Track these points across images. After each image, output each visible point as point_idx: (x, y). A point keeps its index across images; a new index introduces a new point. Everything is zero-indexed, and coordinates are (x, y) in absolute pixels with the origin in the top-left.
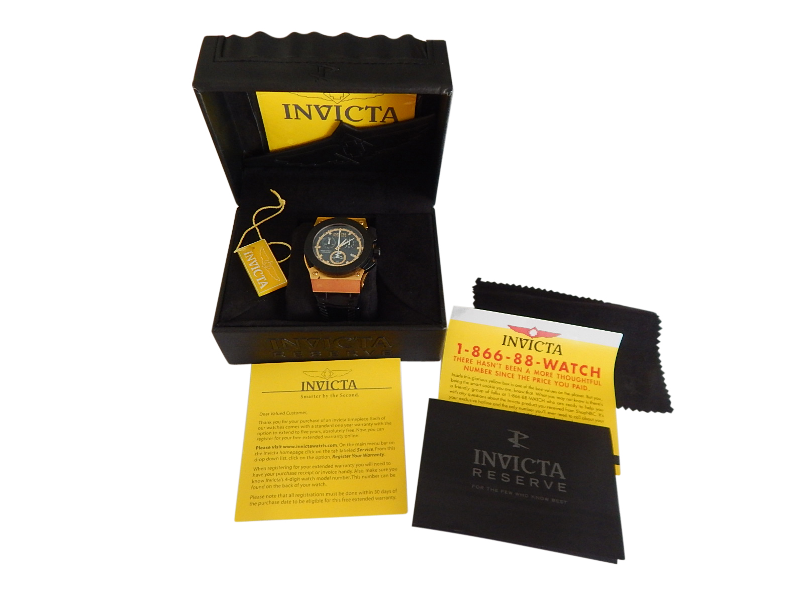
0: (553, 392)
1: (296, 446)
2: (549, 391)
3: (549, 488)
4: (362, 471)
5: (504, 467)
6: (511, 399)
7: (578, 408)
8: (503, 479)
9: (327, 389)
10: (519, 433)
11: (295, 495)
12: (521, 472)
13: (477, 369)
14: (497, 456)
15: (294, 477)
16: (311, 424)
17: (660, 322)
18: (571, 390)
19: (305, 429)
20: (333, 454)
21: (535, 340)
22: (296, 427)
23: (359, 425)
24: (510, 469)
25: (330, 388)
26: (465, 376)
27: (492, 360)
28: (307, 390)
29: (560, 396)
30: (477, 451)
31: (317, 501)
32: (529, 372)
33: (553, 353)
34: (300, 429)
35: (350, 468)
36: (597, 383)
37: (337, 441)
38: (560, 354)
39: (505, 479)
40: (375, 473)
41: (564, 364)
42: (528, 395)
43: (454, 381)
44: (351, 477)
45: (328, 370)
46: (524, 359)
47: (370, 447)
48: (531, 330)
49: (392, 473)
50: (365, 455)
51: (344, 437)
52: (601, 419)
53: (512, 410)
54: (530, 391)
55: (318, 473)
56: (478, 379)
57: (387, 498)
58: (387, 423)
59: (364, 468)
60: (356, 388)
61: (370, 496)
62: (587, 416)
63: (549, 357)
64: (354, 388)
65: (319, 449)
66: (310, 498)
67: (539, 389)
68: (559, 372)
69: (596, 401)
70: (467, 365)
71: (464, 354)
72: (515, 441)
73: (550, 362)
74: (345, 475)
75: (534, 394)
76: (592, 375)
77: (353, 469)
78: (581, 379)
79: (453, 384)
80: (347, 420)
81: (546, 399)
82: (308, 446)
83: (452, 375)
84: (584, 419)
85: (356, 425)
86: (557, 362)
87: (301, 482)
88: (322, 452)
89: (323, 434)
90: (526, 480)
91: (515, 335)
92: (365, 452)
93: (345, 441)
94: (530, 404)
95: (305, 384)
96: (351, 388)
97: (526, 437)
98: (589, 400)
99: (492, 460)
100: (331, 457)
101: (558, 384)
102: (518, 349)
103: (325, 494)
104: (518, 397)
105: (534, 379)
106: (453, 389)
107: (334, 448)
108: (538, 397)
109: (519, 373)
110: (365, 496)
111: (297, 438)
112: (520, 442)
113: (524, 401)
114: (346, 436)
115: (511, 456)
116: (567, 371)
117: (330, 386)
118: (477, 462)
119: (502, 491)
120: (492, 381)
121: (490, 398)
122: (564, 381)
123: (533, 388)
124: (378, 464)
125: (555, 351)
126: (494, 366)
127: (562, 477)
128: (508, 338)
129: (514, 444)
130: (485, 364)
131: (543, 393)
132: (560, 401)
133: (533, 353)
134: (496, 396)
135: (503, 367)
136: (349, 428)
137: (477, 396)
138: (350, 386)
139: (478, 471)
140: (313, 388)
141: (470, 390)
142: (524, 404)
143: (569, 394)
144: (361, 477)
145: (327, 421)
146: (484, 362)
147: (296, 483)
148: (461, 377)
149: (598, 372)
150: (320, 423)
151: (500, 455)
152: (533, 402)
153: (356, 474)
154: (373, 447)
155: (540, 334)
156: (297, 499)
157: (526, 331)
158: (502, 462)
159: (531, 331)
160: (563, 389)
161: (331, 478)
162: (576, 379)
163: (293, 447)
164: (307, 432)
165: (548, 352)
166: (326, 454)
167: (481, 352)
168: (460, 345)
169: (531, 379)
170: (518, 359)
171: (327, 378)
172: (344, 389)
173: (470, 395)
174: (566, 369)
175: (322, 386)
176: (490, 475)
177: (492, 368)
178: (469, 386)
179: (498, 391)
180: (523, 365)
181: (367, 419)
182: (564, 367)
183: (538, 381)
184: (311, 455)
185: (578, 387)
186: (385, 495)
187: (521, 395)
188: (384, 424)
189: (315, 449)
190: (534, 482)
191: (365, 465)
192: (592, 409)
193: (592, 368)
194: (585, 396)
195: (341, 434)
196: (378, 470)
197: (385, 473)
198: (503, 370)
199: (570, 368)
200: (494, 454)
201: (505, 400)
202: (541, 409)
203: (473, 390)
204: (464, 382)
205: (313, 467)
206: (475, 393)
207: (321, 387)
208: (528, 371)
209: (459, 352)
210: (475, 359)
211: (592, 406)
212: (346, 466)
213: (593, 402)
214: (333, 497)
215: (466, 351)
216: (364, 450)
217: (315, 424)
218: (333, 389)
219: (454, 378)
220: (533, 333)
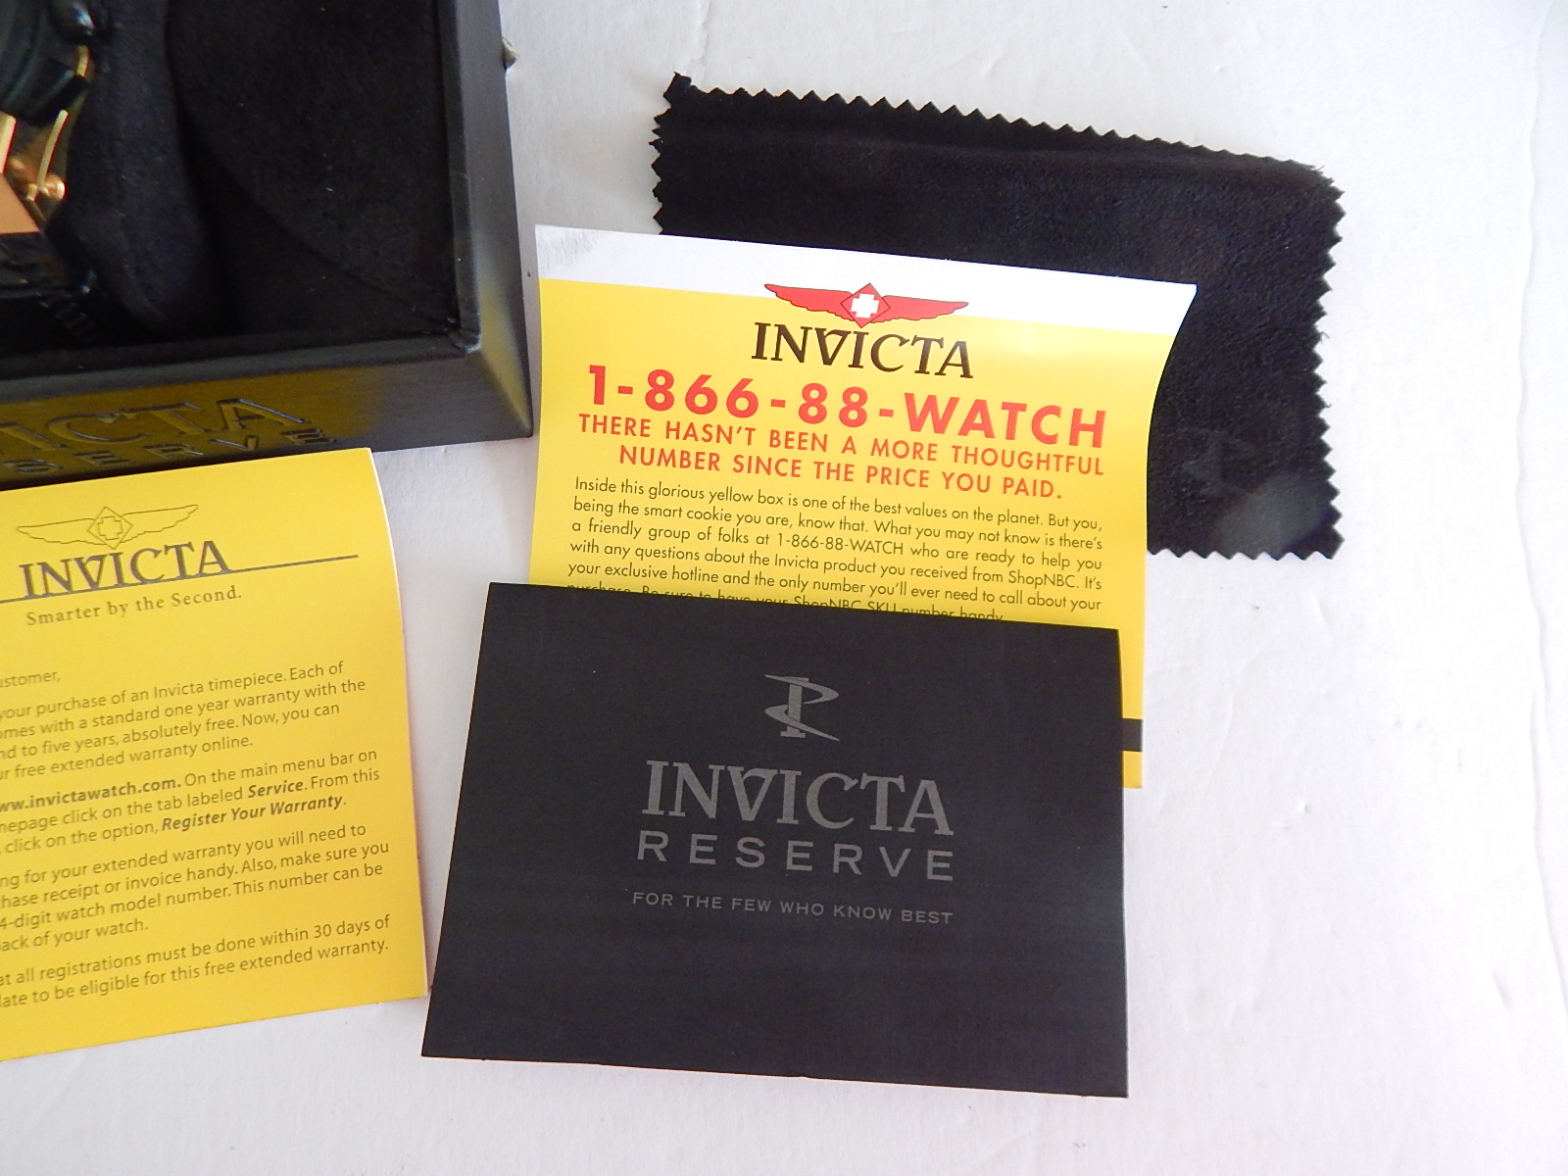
0: (936, 513)
1: (27, 803)
2: (919, 511)
3: (894, 873)
4: (268, 865)
5: (748, 814)
6: (788, 552)
7: (1017, 565)
8: (739, 860)
9: (121, 583)
10: (805, 682)
11: (37, 974)
12: (805, 828)
13: (667, 454)
14: (725, 777)
15: (31, 910)
16: (76, 715)
17: (1338, 214)
18: (996, 501)
19: (56, 738)
20: (166, 814)
21: (874, 331)
22: (22, 732)
23: (252, 701)
24: (766, 824)
25: (128, 577)
26: (625, 486)
27: (721, 416)
28: (47, 594)
29: (959, 525)
30: (657, 768)
31: (118, 984)
32: (853, 449)
33: (941, 373)
34: (37, 740)
35: (228, 860)
36: (1092, 467)
37: (175, 768)
38: (966, 374)
39: (746, 857)
40: (312, 869)
41: (980, 406)
42: (847, 535)
43: (586, 506)
44: (232, 889)
45: (107, 513)
46: (834, 404)
47: (294, 777)
48: (857, 295)
49: (373, 861)
50: (276, 809)
51: (199, 749)
52: (1090, 595)
53: (788, 596)
54: (854, 517)
55: (115, 887)
56: (671, 492)
57: (357, 949)
58: (347, 685)
59: (277, 853)
60: (225, 570)
61: (299, 947)
62: (1047, 591)
63: (923, 388)
64: (217, 568)
65: (111, 802)
66: (91, 976)
67: (886, 509)
68: (962, 441)
69: (1083, 534)
70: (631, 442)
71: (615, 405)
72: (788, 716)
73: (931, 401)
74: (212, 883)
75: (870, 526)
76: (1074, 441)
77: (235, 862)
78: (1034, 459)
79: (583, 517)
80: (206, 687)
81: (910, 541)
82: (73, 794)
83: (579, 484)
84: (1036, 601)
85: (239, 703)
86: (953, 402)
87: (56, 927)
88: (125, 811)
89: (122, 746)
90: (820, 857)
91: (796, 319)
92: (273, 798)
93: (203, 764)
94: (853, 567)
95: (36, 573)
96: (207, 569)
97: (828, 694)
98: (1056, 532)
99: (709, 793)
100: (158, 825)
101: (953, 482)
102: (813, 368)
103: (143, 958)
104: (814, 543)
105: (871, 472)
106: (585, 536)
107: (166, 795)
108: (883, 536)
109: (818, 454)
110: (282, 949)
111: (31, 771)
112: (807, 716)
113: (834, 556)
114: (207, 747)
115: (775, 772)
116: (989, 434)
117: (129, 572)
118: (653, 808)
119: (735, 902)
120: (720, 495)
121: (714, 557)
122: (977, 469)
123: (865, 508)
124: (321, 836)
125: (946, 363)
126: (729, 440)
127: (944, 829)
128: (771, 334)
129: (784, 727)
130: (694, 435)
131: (901, 519)
132: (959, 545)
133: (867, 376)
134: (734, 549)
135: (761, 438)
136: (217, 716)
137: (669, 553)
138: (203, 564)
139: (659, 840)
140: (67, 584)
141: (644, 534)
142: (833, 566)
143: (989, 517)
144: (266, 886)
145: (135, 697)
146: (691, 426)
147: (40, 931)
148: (611, 488)
149: (1097, 428)
150: (110, 709)
151: (735, 771)
152: (865, 558)
153: (248, 877)
154: (304, 776)
155: (891, 307)
156: (48, 985)
157: (838, 302)
158: (741, 794)
159: (855, 301)
160: (972, 500)
161: (163, 900)
162: (1021, 459)
163: (18, 805)
164: (65, 746)
165: (922, 370)
166: (141, 819)
167: (679, 391)
168: (598, 372)
169: (859, 473)
170: (813, 403)
171: (113, 543)
172: (183, 575)
173: (641, 553)
174: (987, 429)
175: (99, 578)
176: (698, 850)
177: (721, 448)
178: (642, 521)
179: (744, 529)
180: (832, 427)
181: (278, 677)
182: (979, 418)
183: (885, 478)
184: (87, 827)
185: (1022, 488)
186: (350, 939)
187: (822, 534)
188: (339, 689)
189: (100, 805)
190: (847, 858)
191: (276, 843)
192: (1064, 563)
193: (1077, 413)
194: (1044, 519)
195: (188, 739)
196: (324, 857)
197: (348, 864)
198: (761, 448)
199: (999, 419)
200: (716, 769)
201: (765, 561)
202: (890, 581)
203: (654, 534)
204: (622, 506)
205: (96, 869)
206: (662, 543)
207: (95, 579)
208: (849, 446)
209: (599, 398)
210: (658, 419)
211: (1067, 552)
212: (213, 852)
213: (1071, 537)
214: (173, 964)
215: (625, 390)
216: (272, 790)
217: (89, 714)
218: (144, 581)
219: (585, 496)
220: (864, 307)
